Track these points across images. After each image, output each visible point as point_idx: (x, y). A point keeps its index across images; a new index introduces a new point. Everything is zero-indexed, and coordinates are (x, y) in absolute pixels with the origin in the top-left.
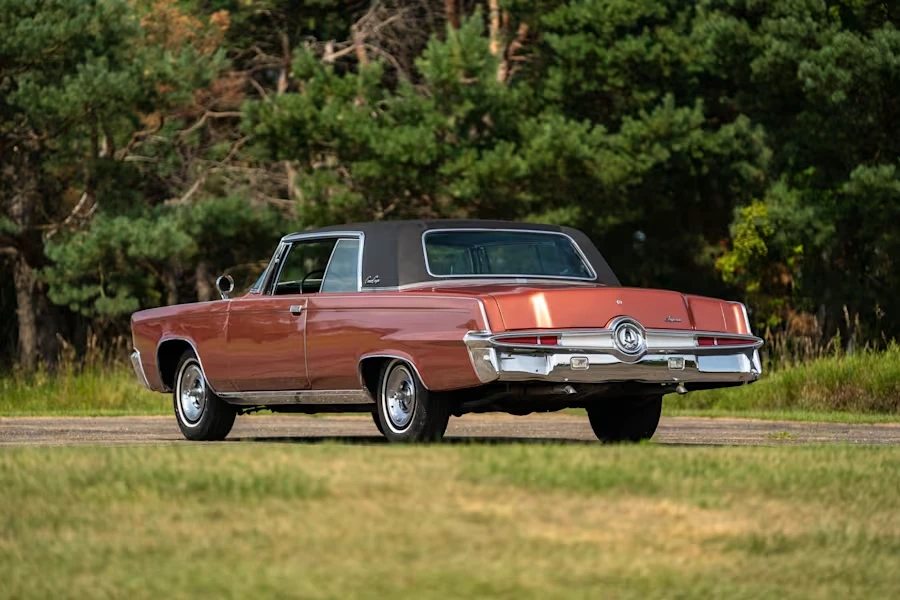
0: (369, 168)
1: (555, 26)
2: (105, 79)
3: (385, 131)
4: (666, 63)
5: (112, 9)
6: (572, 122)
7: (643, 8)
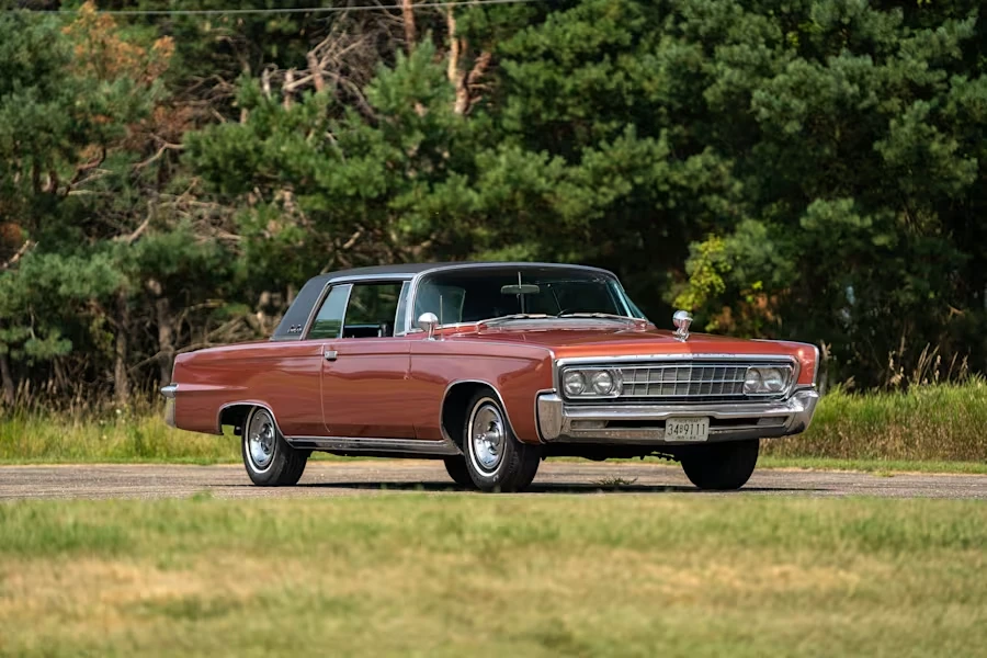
0: (315, 202)
1: (514, 52)
2: (33, 111)
3: (331, 163)
4: (629, 92)
5: (42, 36)
6: (529, 154)
7: (604, 34)
